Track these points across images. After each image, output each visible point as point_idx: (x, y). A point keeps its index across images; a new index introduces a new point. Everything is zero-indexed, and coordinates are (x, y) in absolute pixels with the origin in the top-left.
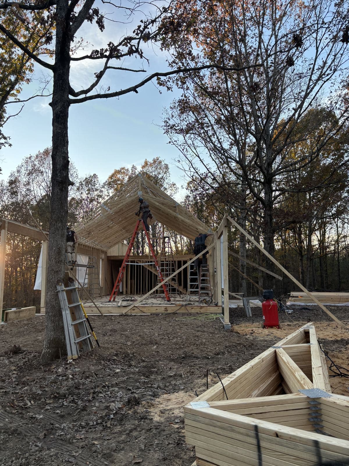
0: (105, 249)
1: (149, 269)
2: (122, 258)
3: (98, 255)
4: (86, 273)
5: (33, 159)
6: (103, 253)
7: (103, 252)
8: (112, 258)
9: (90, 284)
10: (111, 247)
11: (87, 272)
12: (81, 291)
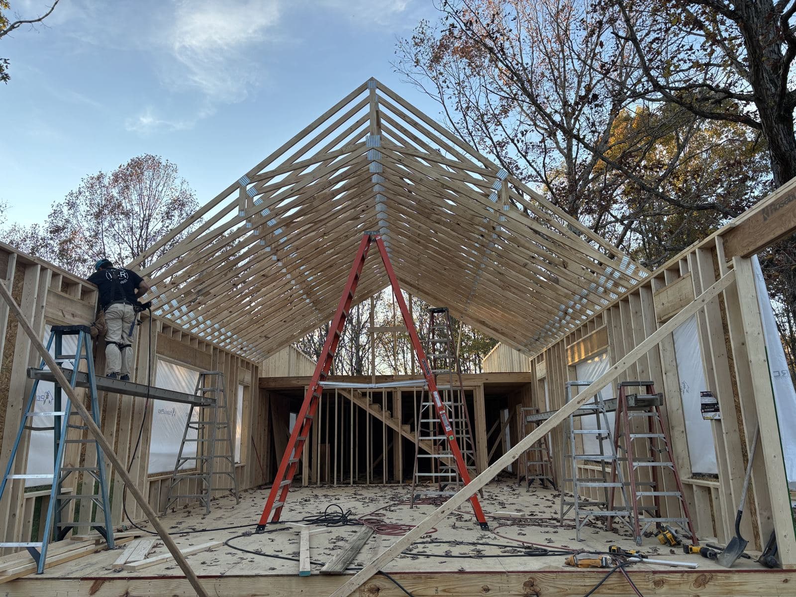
0: (253, 358)
1: (373, 413)
2: (301, 383)
3: (232, 373)
4: (189, 422)
5: (106, 182)
6: (248, 368)
7: (247, 364)
8: (272, 385)
9: (203, 458)
10: (270, 352)
11: (193, 419)
12: (169, 482)
